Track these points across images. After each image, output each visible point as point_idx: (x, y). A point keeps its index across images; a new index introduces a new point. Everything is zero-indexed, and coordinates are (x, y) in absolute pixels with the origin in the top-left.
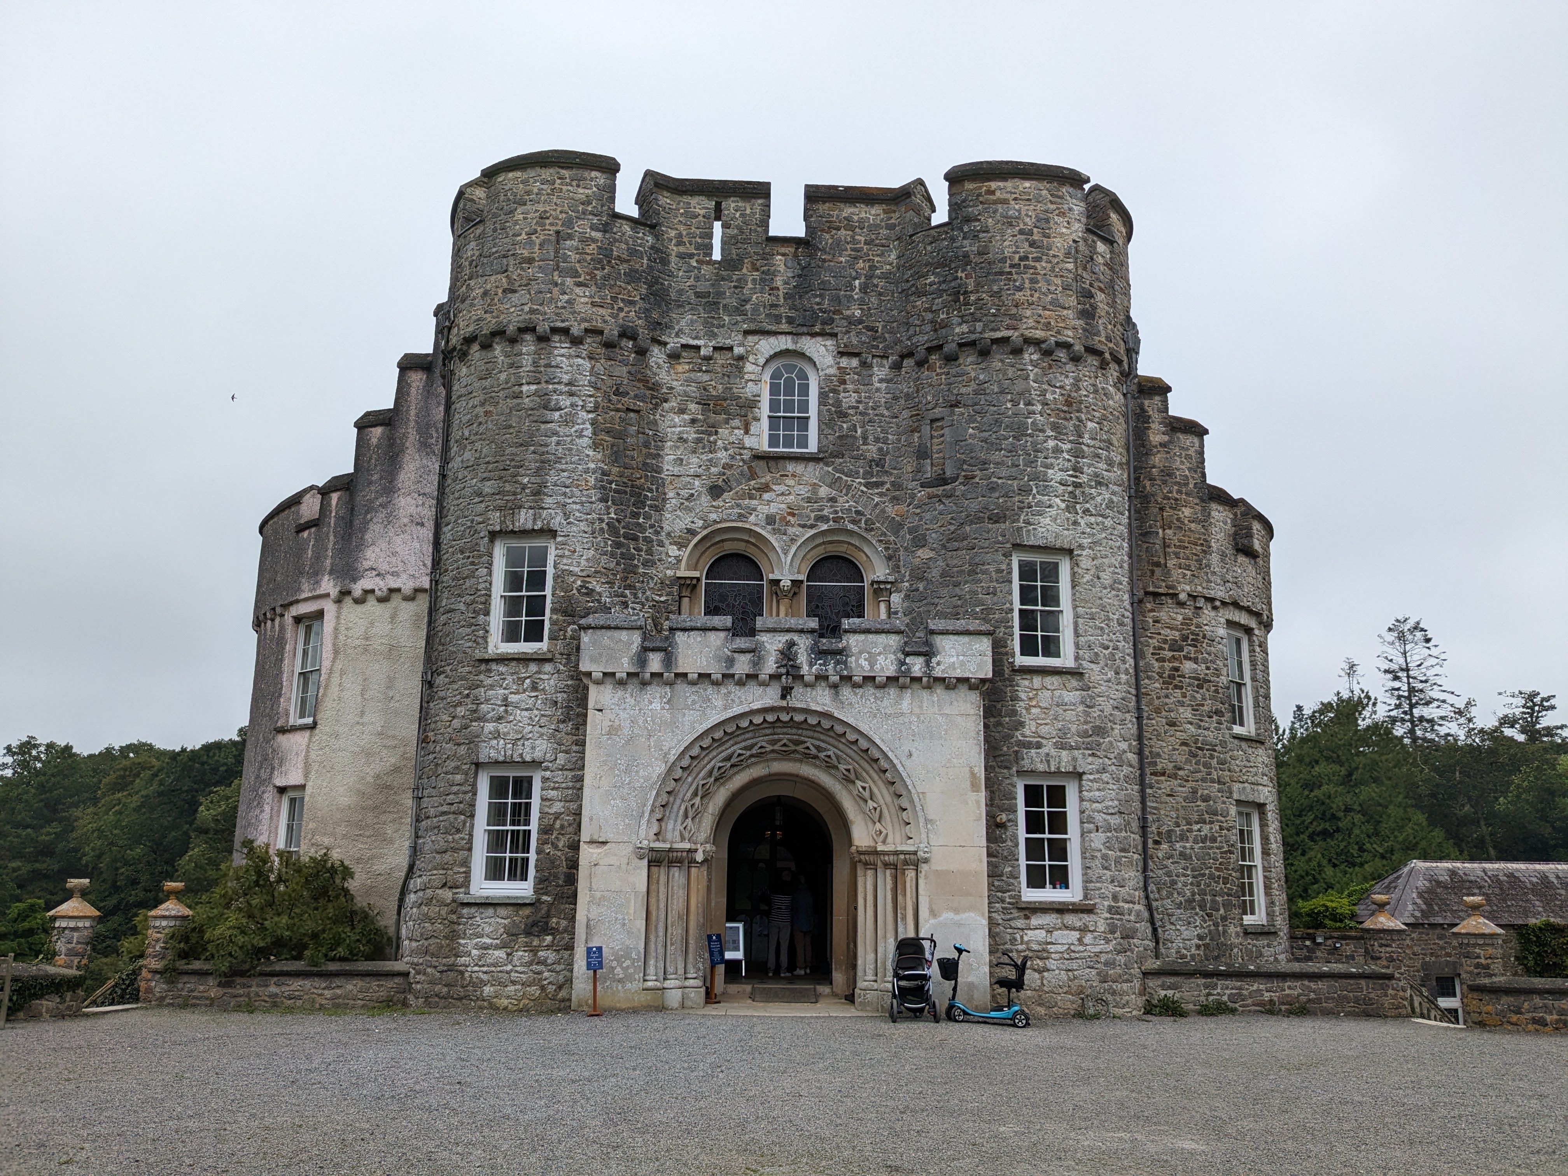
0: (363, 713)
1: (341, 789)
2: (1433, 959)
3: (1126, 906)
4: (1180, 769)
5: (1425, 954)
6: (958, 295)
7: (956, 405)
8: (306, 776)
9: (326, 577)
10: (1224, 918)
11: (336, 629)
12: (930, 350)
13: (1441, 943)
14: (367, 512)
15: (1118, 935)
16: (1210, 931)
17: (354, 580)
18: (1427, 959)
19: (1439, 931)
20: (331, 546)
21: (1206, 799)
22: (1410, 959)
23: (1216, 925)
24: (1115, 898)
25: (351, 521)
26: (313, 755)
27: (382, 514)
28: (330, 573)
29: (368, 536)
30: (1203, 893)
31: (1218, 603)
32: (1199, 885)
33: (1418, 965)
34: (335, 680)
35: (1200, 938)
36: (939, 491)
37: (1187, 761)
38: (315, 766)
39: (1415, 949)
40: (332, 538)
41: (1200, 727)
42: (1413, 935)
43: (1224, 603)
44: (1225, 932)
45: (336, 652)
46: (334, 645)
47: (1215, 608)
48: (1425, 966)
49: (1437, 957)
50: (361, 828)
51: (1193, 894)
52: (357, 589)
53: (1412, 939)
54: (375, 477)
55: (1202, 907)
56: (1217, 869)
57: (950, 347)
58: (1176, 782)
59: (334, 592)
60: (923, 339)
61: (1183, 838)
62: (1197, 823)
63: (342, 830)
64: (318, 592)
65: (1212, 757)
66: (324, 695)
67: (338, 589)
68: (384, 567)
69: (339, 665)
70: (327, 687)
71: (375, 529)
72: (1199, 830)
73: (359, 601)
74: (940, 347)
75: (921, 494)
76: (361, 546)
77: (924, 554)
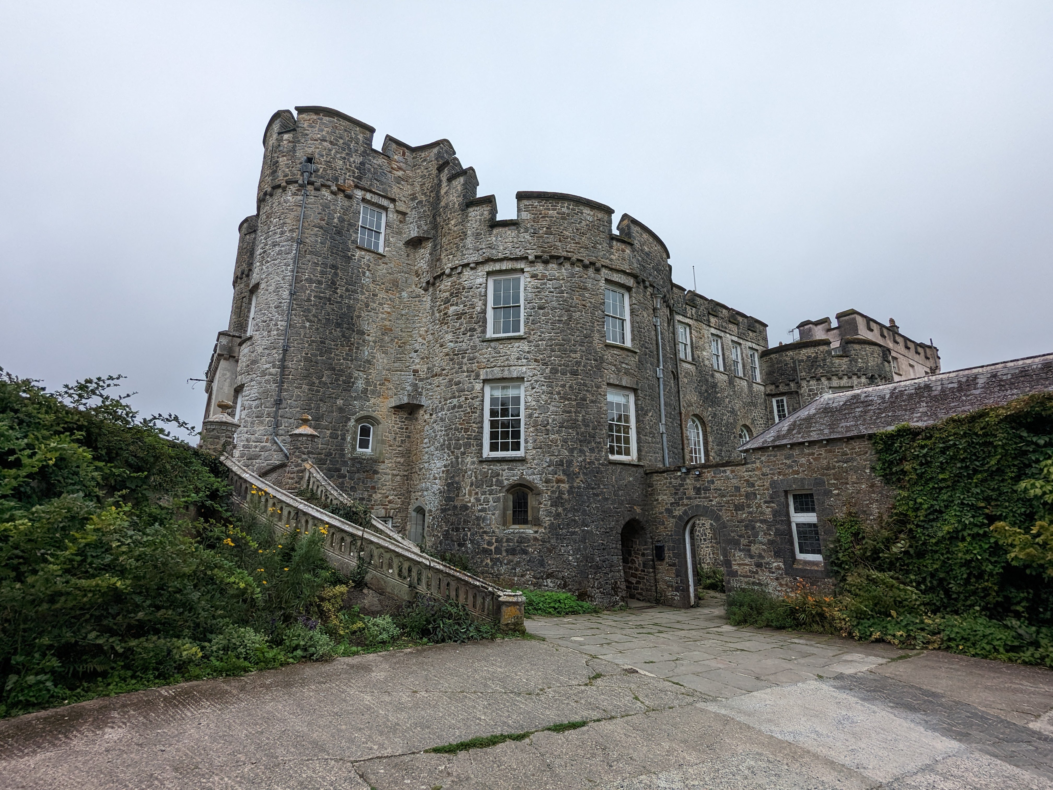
2: (781, 477)
3: (254, 444)
4: (444, 370)
5: (773, 474)
10: (463, 454)
13: (788, 462)
15: (245, 458)
16: (452, 462)
18: (776, 478)
19: (786, 452)
21: (457, 384)
22: (760, 479)
23: (457, 458)
24: (247, 440)
30: (450, 439)
31: (472, 265)
32: (448, 435)
33: (767, 484)
35: (445, 466)
37: (448, 364)
39: (764, 470)
41: (456, 342)
42: (763, 458)
43: (477, 264)
44: (462, 461)
47: (472, 269)
48: (773, 484)
49: (784, 475)
51: (444, 441)
53: (762, 462)
55: (449, 448)
56: (460, 424)
58: (441, 378)
61: (442, 409)
62: (450, 399)
65: (463, 357)
72: (450, 403)
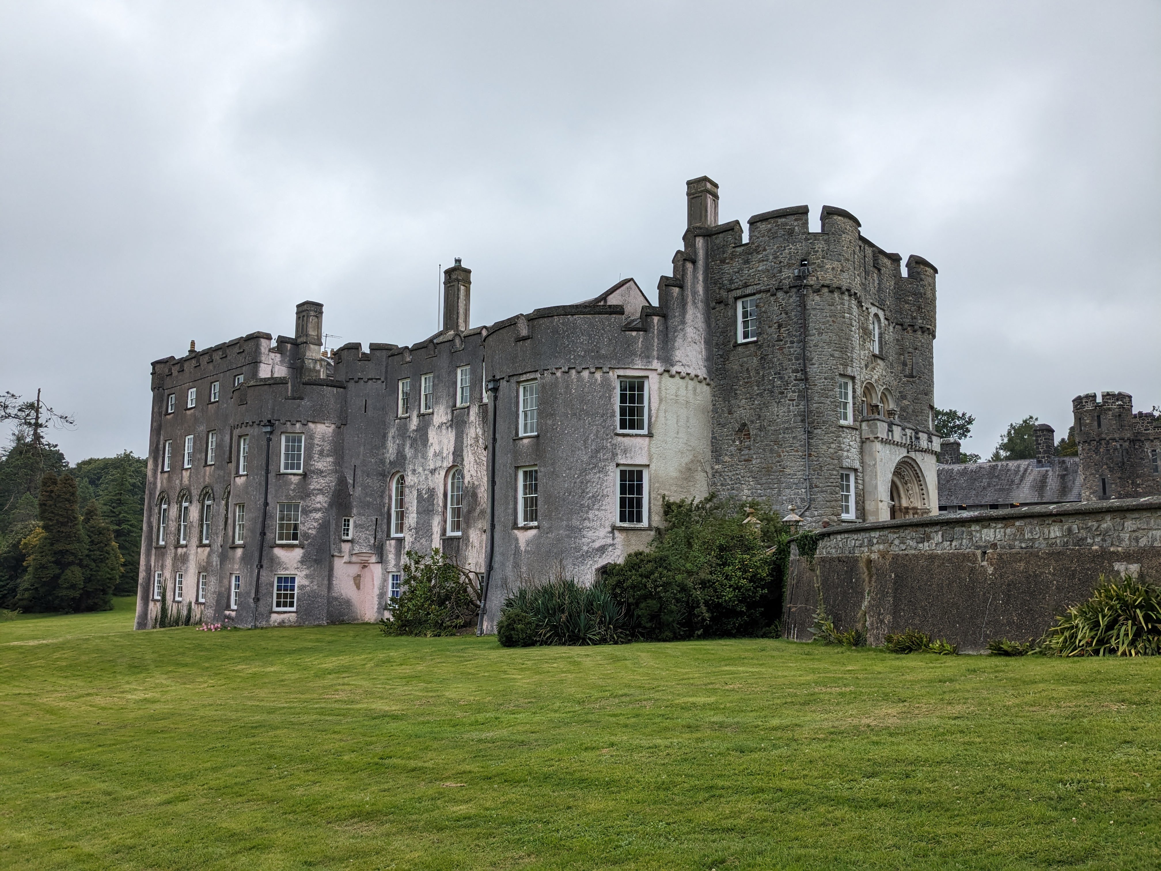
0: (678, 433)
1: (671, 469)
6: (919, 308)
7: (916, 349)
8: (651, 460)
9: (656, 361)
11: (660, 388)
12: (909, 325)
14: (675, 332)
17: (672, 365)
20: (655, 344)
25: (667, 335)
26: (653, 450)
27: (681, 335)
28: (658, 359)
29: (676, 344)
34: (661, 414)
36: (911, 380)
38: (655, 456)
40: (656, 340)
45: (661, 400)
46: (659, 396)
50: (681, 487)
52: (674, 370)
54: (677, 314)
57: (916, 327)
59: (661, 369)
60: (907, 321)
63: (674, 488)
64: (650, 367)
66: (656, 421)
67: (663, 369)
68: (684, 362)
69: (663, 407)
70: (657, 417)
71: (679, 342)
73: (672, 376)
74: (913, 326)
75: (905, 379)
76: (673, 348)
77: (906, 402)
